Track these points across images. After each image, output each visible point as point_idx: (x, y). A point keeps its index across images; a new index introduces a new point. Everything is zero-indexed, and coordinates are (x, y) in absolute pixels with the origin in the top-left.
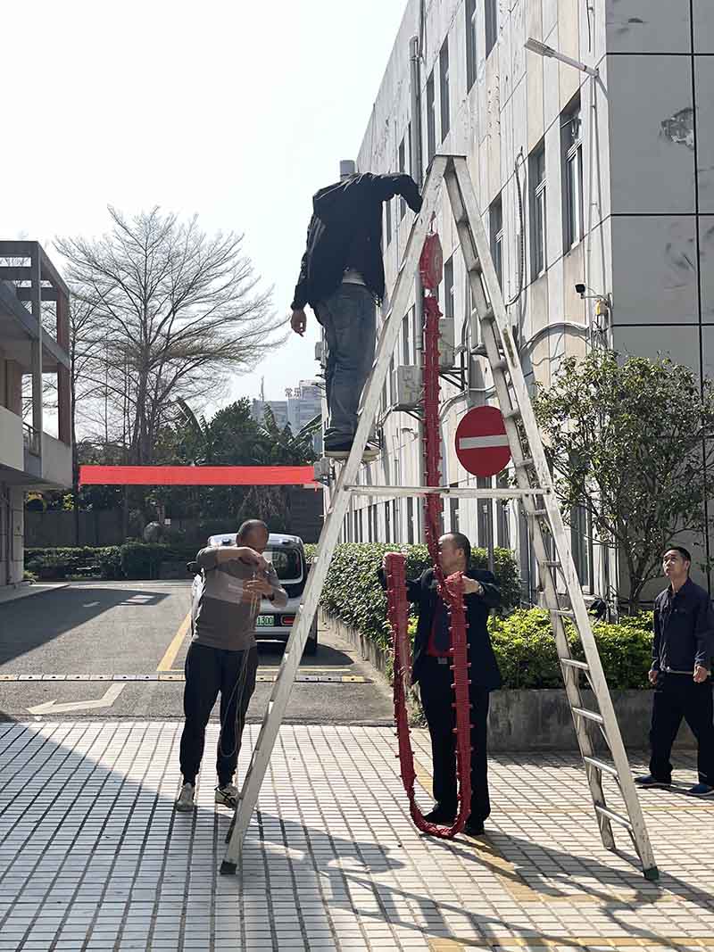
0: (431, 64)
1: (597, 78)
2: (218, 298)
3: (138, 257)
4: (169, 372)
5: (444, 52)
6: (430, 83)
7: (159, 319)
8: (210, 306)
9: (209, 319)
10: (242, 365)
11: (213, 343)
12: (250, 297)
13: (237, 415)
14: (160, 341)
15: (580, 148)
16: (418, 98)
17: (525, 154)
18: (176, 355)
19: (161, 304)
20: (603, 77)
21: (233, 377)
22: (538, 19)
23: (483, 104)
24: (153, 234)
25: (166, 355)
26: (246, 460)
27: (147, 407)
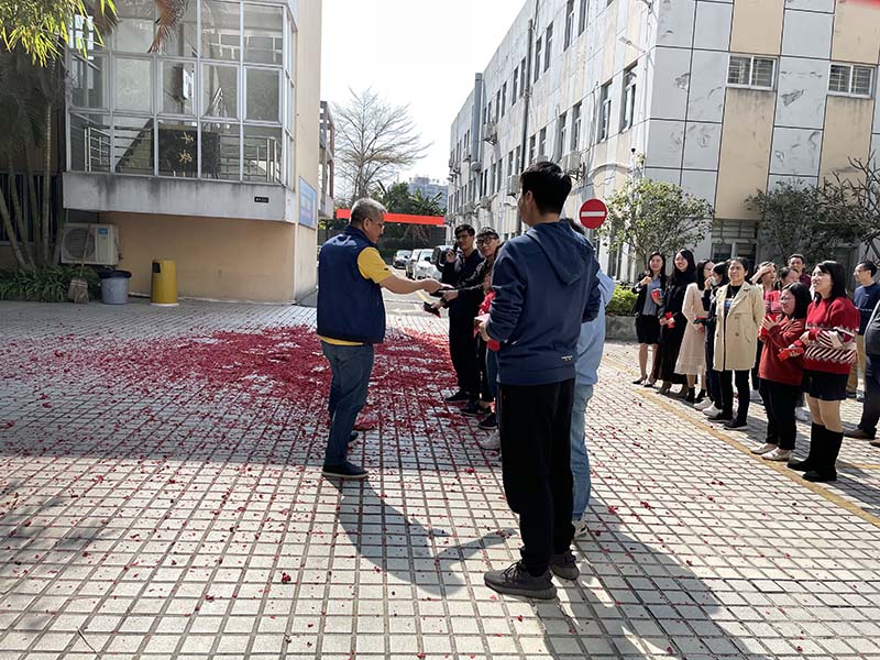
0: (541, 32)
1: (649, 56)
2: (397, 132)
3: (359, 110)
4: (372, 167)
5: (550, 29)
6: (539, 42)
7: (369, 141)
8: (392, 137)
9: (392, 143)
10: (406, 166)
11: (394, 154)
12: (412, 134)
13: (401, 189)
14: (369, 152)
15: (634, 87)
16: (530, 49)
17: (600, 85)
18: (375, 159)
19: (370, 134)
20: (653, 57)
21: (400, 171)
22: (614, 23)
23: (574, 57)
24: (368, 100)
25: (371, 159)
26: (408, 211)
27: (362, 183)
